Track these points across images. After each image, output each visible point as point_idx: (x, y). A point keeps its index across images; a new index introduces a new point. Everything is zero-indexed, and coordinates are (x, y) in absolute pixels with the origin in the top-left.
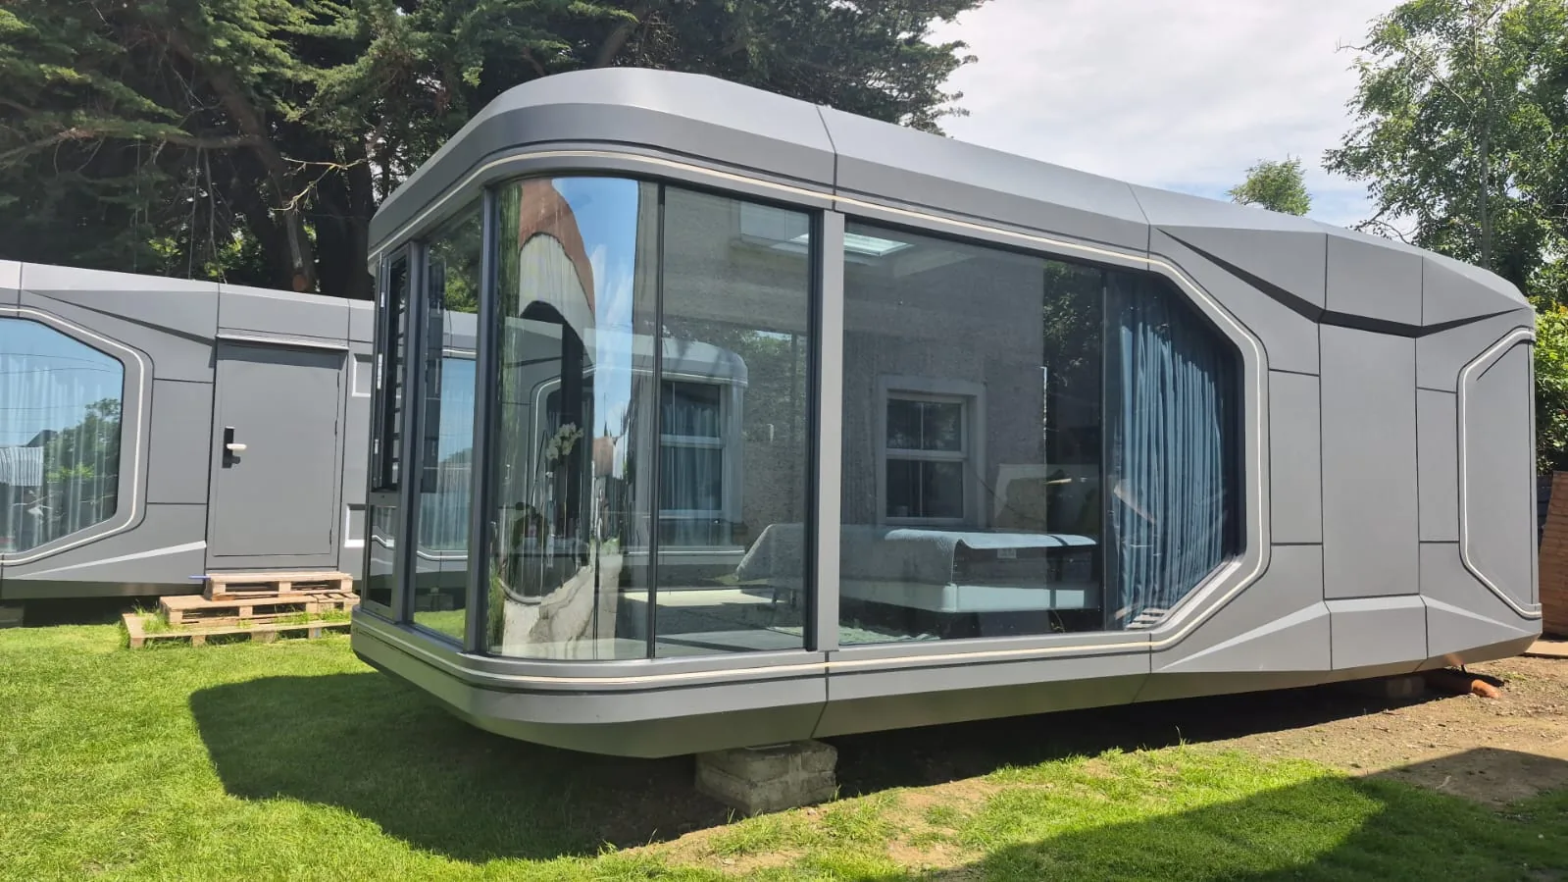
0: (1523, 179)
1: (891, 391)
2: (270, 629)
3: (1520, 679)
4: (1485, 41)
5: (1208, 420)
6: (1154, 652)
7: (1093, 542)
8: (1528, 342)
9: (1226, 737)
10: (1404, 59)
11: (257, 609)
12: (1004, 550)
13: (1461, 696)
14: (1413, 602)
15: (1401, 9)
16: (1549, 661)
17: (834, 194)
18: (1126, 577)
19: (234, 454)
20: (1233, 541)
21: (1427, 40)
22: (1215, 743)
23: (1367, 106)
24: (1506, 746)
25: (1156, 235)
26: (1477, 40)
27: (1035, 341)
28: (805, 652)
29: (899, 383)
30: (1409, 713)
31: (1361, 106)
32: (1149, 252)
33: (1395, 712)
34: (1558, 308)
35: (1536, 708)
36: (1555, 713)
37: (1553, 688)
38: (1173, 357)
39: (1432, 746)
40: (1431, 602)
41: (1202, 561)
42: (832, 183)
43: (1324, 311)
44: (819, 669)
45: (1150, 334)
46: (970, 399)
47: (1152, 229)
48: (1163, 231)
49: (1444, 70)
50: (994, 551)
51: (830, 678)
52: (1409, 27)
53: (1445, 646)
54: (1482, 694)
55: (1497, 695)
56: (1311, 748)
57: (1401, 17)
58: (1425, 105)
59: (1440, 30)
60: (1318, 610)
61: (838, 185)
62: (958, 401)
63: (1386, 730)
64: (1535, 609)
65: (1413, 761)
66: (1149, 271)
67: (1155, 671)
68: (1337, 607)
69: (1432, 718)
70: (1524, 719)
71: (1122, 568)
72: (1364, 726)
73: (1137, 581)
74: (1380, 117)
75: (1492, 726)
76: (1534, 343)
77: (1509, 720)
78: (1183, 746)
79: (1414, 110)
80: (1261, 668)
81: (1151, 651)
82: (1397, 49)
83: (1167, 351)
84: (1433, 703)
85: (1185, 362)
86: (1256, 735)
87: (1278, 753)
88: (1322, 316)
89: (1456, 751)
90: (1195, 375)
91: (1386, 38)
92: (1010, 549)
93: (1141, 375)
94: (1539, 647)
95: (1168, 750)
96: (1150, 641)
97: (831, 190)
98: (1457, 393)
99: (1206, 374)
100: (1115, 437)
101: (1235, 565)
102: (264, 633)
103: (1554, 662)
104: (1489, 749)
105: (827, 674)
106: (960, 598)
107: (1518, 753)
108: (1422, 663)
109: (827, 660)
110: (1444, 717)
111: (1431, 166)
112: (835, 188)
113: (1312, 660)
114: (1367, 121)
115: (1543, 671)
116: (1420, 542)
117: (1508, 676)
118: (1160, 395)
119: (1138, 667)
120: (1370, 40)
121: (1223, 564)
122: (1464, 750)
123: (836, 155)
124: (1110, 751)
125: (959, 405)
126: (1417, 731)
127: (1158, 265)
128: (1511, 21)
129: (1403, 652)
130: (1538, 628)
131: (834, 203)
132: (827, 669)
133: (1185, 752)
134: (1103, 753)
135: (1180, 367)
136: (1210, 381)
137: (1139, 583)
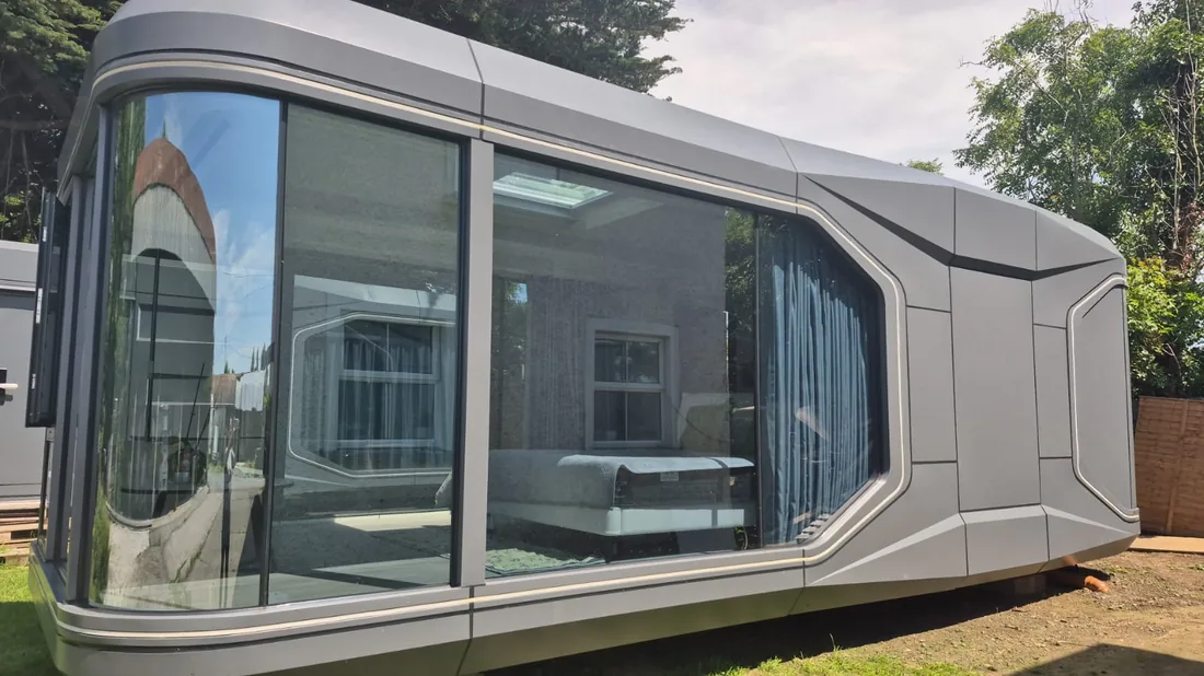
0: (1104, 168)
1: (597, 332)
2: (24, 553)
3: (1122, 572)
4: (1073, 57)
5: (854, 353)
6: (807, 567)
7: (751, 464)
8: (1121, 286)
9: (875, 640)
10: (1012, 71)
11: (15, 535)
12: (667, 473)
13: (1077, 591)
14: (1036, 511)
15: (1008, 36)
16: (1143, 555)
17: (482, 123)
18: (781, 496)
19: (7, 393)
20: (879, 463)
21: (1030, 57)
22: (866, 647)
23: (985, 112)
24: (1121, 642)
25: (803, 183)
26: (1068, 57)
27: (718, 288)
28: (449, 588)
29: (604, 325)
30: (1035, 609)
31: (980, 112)
32: (796, 197)
33: (1023, 609)
34: (1137, 262)
35: (1140, 601)
36: (1157, 605)
37: (1151, 580)
38: (821, 293)
39: (1057, 645)
40: (1051, 511)
41: (851, 481)
42: (480, 113)
43: (954, 256)
44: (464, 606)
45: (800, 273)
46: (665, 339)
47: (800, 177)
48: (810, 178)
49: (1043, 82)
50: (656, 476)
51: (475, 614)
52: (1016, 49)
53: (1064, 550)
54: (1094, 588)
55: (1106, 590)
56: (952, 649)
57: (1010, 41)
58: (1029, 109)
59: (1039, 50)
60: (954, 521)
61: (485, 114)
62: (656, 341)
63: (1016, 629)
64: (1135, 513)
65: (1042, 660)
66: (797, 215)
67: (809, 585)
68: (971, 518)
69: (1055, 614)
70: (1132, 613)
71: (777, 488)
72: (998, 625)
73: (792, 499)
74: (994, 121)
75: (1106, 620)
76: (1127, 288)
77: (1119, 615)
78: (837, 653)
79: (1021, 114)
80: (906, 577)
81: (804, 566)
82: (1008, 64)
83: (815, 289)
84: (1053, 599)
85: (832, 299)
86: (903, 638)
87: (922, 656)
88: (953, 260)
89: (1077, 649)
90: (841, 312)
91: (998, 55)
92: (672, 473)
93: (792, 310)
94: (1139, 543)
95: (823, 657)
96: (804, 556)
97: (479, 120)
98: (1066, 329)
99: (851, 310)
100: (770, 367)
101: (880, 483)
102: (17, 557)
103: (1147, 555)
104: (1106, 646)
105: (472, 610)
106: (626, 521)
107: (1131, 650)
108: (1045, 564)
109: (472, 596)
110: (1065, 612)
111: (1034, 157)
112: (483, 117)
113: (952, 569)
114: (985, 124)
115: (1140, 564)
116: (1040, 458)
117: (1112, 570)
118: (810, 328)
119: (793, 582)
120: (986, 57)
121: (870, 482)
122: (1085, 648)
123: (483, 85)
124: (769, 662)
125: (658, 344)
126: (1043, 628)
127: (805, 209)
128: (1093, 43)
129: (1029, 556)
130: (1137, 529)
131: (482, 132)
132: (472, 605)
133: (838, 659)
134: (763, 664)
135: (828, 302)
136: (855, 316)
137: (794, 501)
